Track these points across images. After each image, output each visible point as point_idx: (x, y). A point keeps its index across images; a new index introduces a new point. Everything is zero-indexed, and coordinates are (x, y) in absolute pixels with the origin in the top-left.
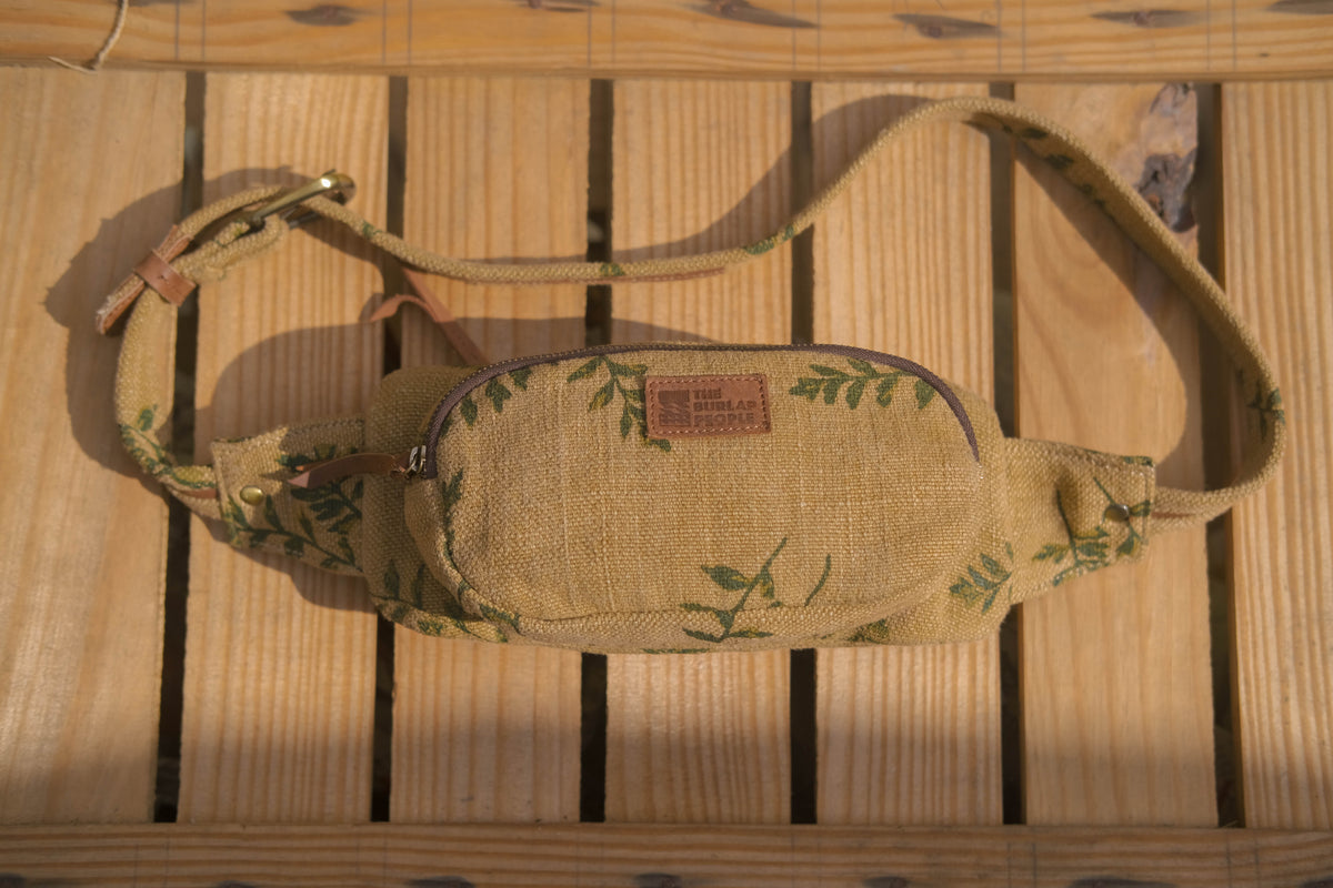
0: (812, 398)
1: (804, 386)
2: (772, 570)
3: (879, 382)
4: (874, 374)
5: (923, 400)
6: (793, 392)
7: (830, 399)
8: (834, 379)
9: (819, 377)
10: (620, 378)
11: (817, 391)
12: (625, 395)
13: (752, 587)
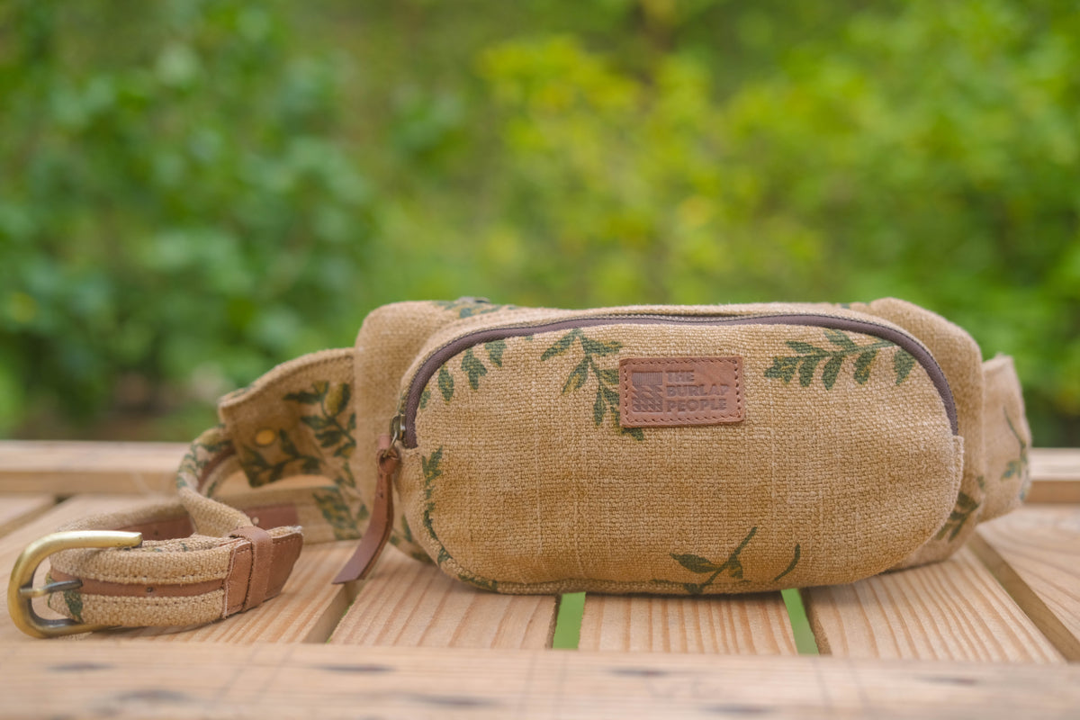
0: (787, 380)
1: (779, 366)
2: (741, 557)
3: (857, 356)
4: (851, 346)
5: (902, 371)
6: (769, 373)
7: (806, 381)
8: (810, 357)
9: (794, 354)
10: (593, 355)
11: (792, 371)
12: (599, 375)
13: (719, 570)
